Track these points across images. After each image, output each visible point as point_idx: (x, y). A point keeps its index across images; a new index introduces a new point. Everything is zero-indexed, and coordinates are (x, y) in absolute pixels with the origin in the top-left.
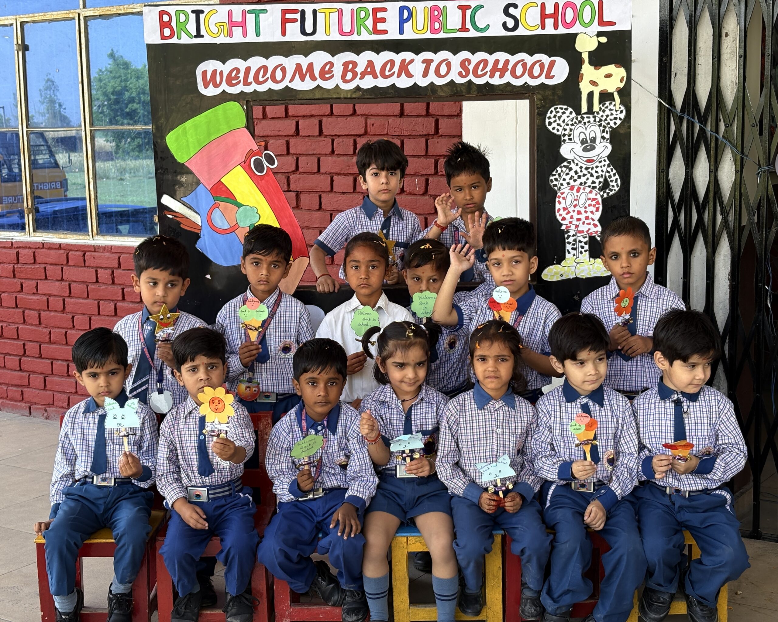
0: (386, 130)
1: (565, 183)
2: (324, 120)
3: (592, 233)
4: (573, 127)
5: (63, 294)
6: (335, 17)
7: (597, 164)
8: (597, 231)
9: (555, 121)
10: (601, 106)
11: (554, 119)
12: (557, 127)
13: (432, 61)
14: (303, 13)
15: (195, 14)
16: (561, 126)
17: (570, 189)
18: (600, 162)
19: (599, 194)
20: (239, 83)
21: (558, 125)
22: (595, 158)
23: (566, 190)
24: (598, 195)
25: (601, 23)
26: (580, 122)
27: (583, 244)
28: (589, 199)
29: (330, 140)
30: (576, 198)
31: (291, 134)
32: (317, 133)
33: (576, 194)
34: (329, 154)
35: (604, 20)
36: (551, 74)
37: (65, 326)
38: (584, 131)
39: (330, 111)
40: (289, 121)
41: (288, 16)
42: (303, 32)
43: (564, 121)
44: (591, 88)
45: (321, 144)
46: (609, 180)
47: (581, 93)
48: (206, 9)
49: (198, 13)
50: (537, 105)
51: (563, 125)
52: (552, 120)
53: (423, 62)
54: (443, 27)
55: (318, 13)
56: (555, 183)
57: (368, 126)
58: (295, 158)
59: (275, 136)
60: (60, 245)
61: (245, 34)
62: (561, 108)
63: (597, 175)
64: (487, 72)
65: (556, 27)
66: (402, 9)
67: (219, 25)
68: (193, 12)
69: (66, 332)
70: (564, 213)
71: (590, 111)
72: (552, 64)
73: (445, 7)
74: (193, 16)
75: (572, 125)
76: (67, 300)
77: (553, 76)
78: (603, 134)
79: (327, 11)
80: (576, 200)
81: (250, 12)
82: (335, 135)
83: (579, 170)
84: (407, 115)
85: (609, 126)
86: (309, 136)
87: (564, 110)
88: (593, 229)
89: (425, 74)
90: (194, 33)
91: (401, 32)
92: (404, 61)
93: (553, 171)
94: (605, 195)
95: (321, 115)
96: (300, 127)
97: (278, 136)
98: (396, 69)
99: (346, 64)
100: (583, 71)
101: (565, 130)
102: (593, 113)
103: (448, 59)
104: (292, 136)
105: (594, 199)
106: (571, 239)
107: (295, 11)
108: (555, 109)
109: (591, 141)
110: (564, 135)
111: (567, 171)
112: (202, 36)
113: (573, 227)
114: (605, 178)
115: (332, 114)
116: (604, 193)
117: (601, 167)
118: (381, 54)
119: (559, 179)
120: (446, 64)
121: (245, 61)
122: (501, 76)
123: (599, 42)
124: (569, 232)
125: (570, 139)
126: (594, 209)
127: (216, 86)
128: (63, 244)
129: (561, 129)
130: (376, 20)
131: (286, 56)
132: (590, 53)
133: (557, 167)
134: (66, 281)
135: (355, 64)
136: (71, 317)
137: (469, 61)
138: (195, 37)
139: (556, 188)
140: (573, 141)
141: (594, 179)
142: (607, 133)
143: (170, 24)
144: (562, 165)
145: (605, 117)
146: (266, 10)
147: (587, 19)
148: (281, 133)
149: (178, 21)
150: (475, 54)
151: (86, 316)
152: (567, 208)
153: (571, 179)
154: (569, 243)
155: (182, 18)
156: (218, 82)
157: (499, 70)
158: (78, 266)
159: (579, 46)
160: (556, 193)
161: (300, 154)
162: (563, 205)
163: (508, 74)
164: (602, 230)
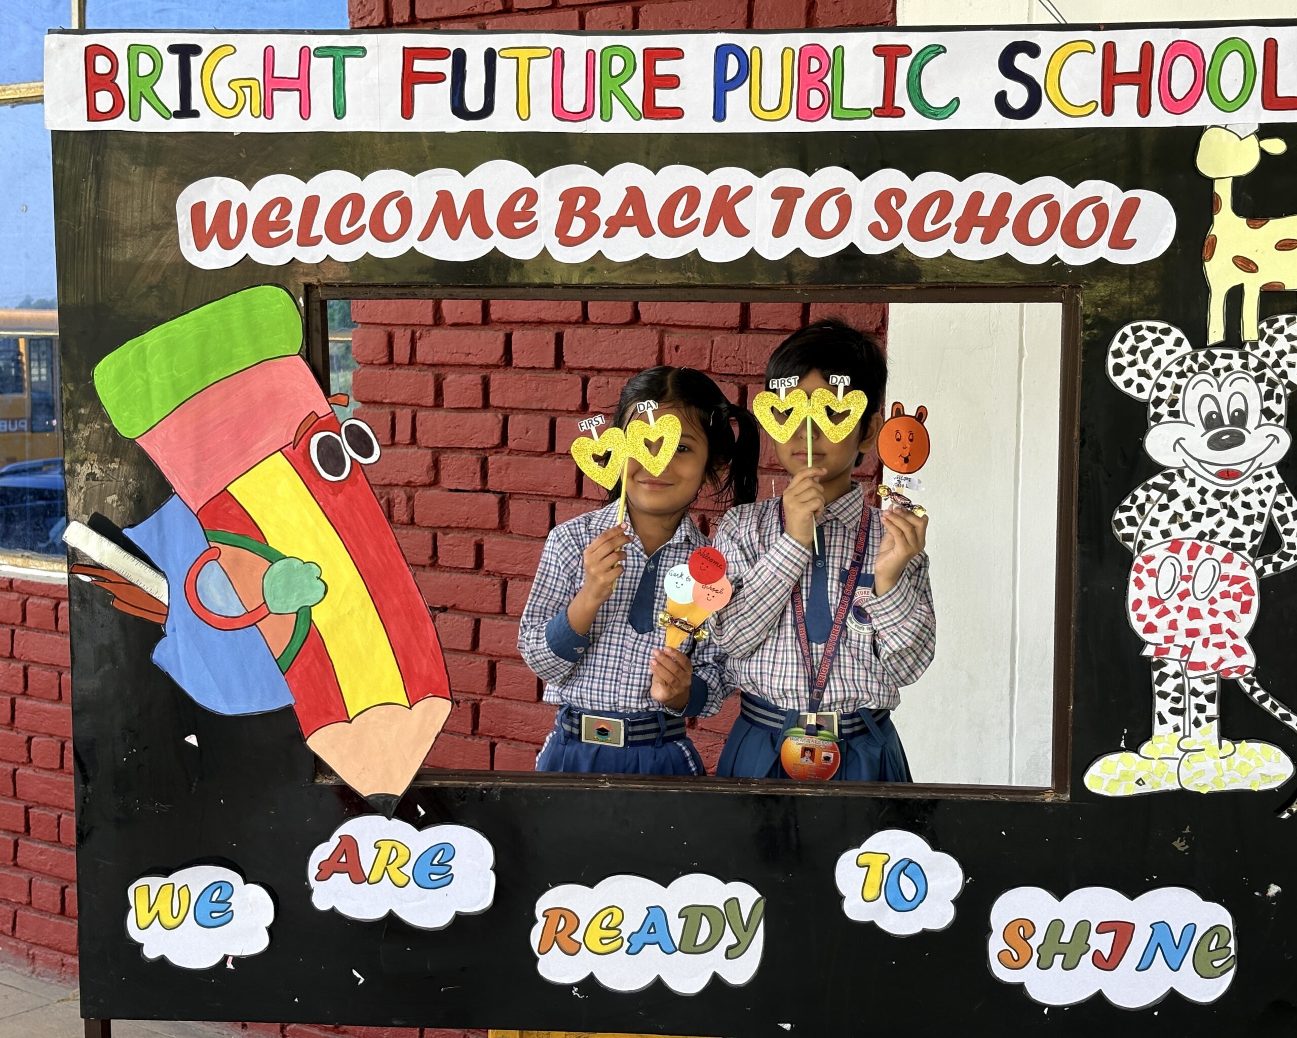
0: (707, 361)
1: (1155, 532)
2: (568, 332)
3: (1228, 671)
4: (1182, 382)
5: (11, 689)
6: (543, 70)
7: (1249, 483)
8: (1244, 667)
9: (1133, 364)
10: (1264, 325)
11: (1130, 358)
12: (1138, 380)
13: (800, 192)
14: (460, 58)
15: (176, 57)
16: (1149, 377)
17: (1170, 549)
18: (1258, 478)
19: (1253, 565)
20: (287, 237)
21: (1142, 373)
22: (1242, 468)
23: (1158, 549)
24: (1250, 568)
25: (1271, 100)
26: (1203, 367)
27: (1202, 700)
28: (1224, 578)
29: (580, 380)
30: (1185, 572)
31: (495, 362)
32: (550, 362)
33: (1186, 563)
34: (577, 411)
35: (1280, 94)
36: (1127, 237)
37: (12, 758)
38: (1214, 392)
39: (580, 314)
40: (491, 332)
41: (420, 66)
42: (459, 109)
43: (1157, 365)
44: (1238, 277)
45: (559, 387)
46: (1281, 529)
47: (1208, 291)
48: (207, 42)
49: (185, 52)
50: (1086, 317)
51: (1154, 373)
52: (1124, 361)
53: (777, 194)
54: (830, 102)
55: (499, 60)
56: (1128, 530)
57: (666, 351)
58: (501, 417)
59: (459, 366)
60: (11, 581)
61: (305, 111)
62: (1152, 330)
63: (1248, 512)
64: (949, 225)
65: (1144, 109)
66: (722, 53)
67: (240, 84)
68: (173, 49)
69: (15, 770)
70: (1151, 614)
71: (1233, 338)
72: (1130, 208)
73: (840, 49)
74: (172, 62)
75: (1181, 375)
76: (19, 701)
77: (1132, 242)
78: (1266, 404)
79: (524, 55)
80: (1186, 579)
81: (322, 52)
82: (591, 369)
83: (1196, 498)
84: (757, 329)
85: (1285, 381)
86: (533, 368)
87: (1158, 335)
88: (1232, 661)
89: (781, 227)
90: (175, 106)
91: (720, 113)
92: (723, 191)
93: (1124, 498)
94: (1269, 570)
95: (562, 322)
96: (513, 347)
97: (467, 365)
98: (702, 212)
99: (569, 197)
100: (1215, 230)
101: (1161, 388)
102: (1240, 345)
103: (843, 190)
104: (497, 366)
105: (1236, 580)
106: (1169, 686)
107: (438, 54)
108: (1135, 330)
109: (1233, 421)
110: (1158, 402)
111: (1164, 500)
112: (196, 114)
113: (1175, 652)
114: (1271, 523)
115: (584, 319)
116: (1265, 563)
117: (1259, 492)
118: (664, 171)
119: (1139, 521)
120: (837, 202)
121: (306, 181)
122: (987, 239)
123: (1263, 152)
124: (1165, 665)
125: (1174, 414)
126: (1236, 607)
127: (228, 244)
128: (17, 580)
129: (1148, 384)
130: (653, 82)
131: (413, 172)
132: (1237, 181)
133: (1135, 487)
134: (19, 660)
135: (593, 197)
136: (25, 738)
137: (901, 197)
138: (177, 115)
139: (1131, 545)
140: (1182, 419)
141: (1239, 524)
142: (1279, 401)
143: (113, 81)
144: (1150, 482)
145: (1273, 357)
146: (364, 50)
147: (1231, 89)
148: (471, 360)
149: (133, 73)
150: (919, 178)
151: (55, 739)
152: (1162, 601)
153: (1173, 520)
154: (1164, 695)
155: (145, 65)
156: (233, 234)
157: (981, 222)
158: (45, 631)
159: (1206, 163)
160: (1132, 560)
161: (512, 409)
162: (1149, 590)
163: (1006, 233)
164: (1258, 663)
